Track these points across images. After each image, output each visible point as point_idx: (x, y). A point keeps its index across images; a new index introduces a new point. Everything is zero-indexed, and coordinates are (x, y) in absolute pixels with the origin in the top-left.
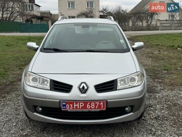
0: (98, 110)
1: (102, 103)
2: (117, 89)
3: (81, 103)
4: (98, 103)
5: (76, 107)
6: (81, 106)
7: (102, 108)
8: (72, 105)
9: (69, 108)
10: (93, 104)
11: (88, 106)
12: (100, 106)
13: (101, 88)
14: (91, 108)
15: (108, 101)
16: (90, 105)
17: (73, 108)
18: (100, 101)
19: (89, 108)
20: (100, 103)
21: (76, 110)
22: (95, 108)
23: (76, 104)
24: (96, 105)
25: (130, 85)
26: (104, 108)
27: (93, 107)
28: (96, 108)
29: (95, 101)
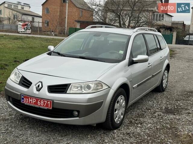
0: (46, 108)
1: (49, 102)
2: (67, 92)
3: (34, 99)
4: (46, 102)
5: (31, 101)
6: (34, 101)
7: (49, 106)
8: (27, 99)
9: (25, 102)
10: (42, 102)
11: (38, 102)
12: (47, 105)
13: (53, 89)
14: (40, 105)
15: (55, 101)
16: (40, 102)
17: (28, 102)
18: (48, 100)
19: (42, 105)
20: (48, 102)
21: (31, 105)
22: (43, 106)
23: (31, 99)
24: (44, 103)
25: (83, 92)
26: (50, 107)
27: (42, 104)
28: (45, 106)
29: (44, 99)
